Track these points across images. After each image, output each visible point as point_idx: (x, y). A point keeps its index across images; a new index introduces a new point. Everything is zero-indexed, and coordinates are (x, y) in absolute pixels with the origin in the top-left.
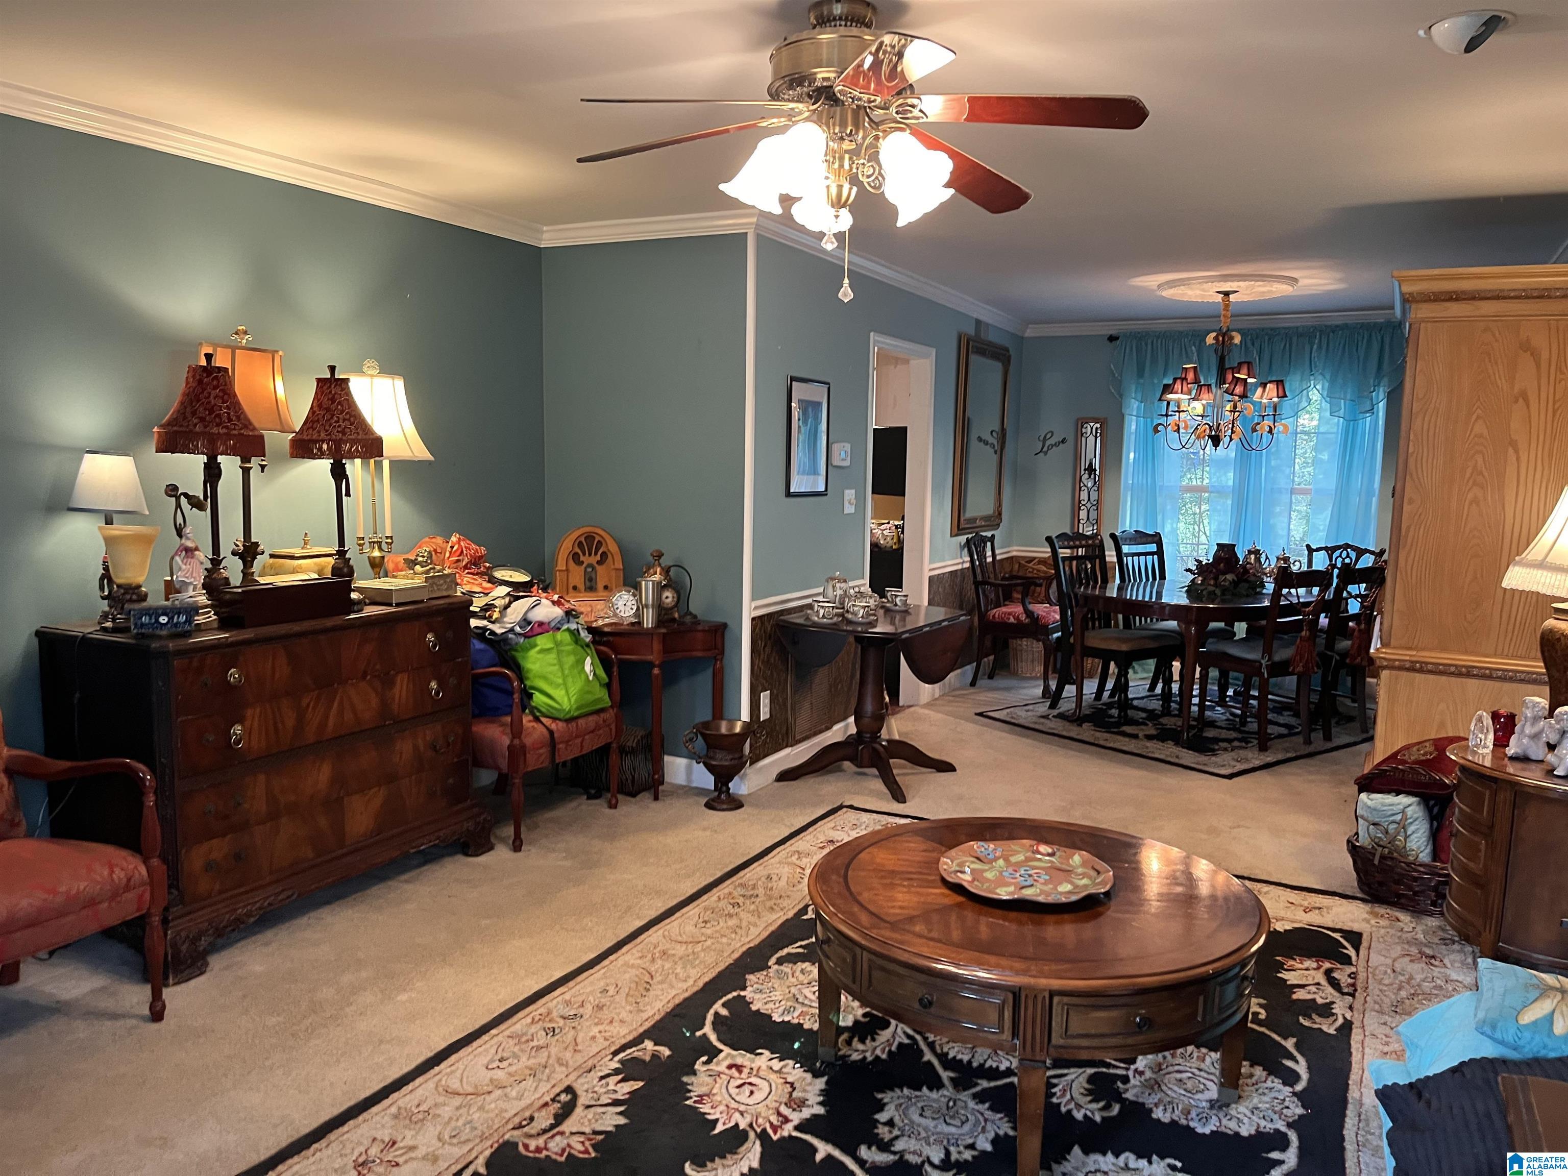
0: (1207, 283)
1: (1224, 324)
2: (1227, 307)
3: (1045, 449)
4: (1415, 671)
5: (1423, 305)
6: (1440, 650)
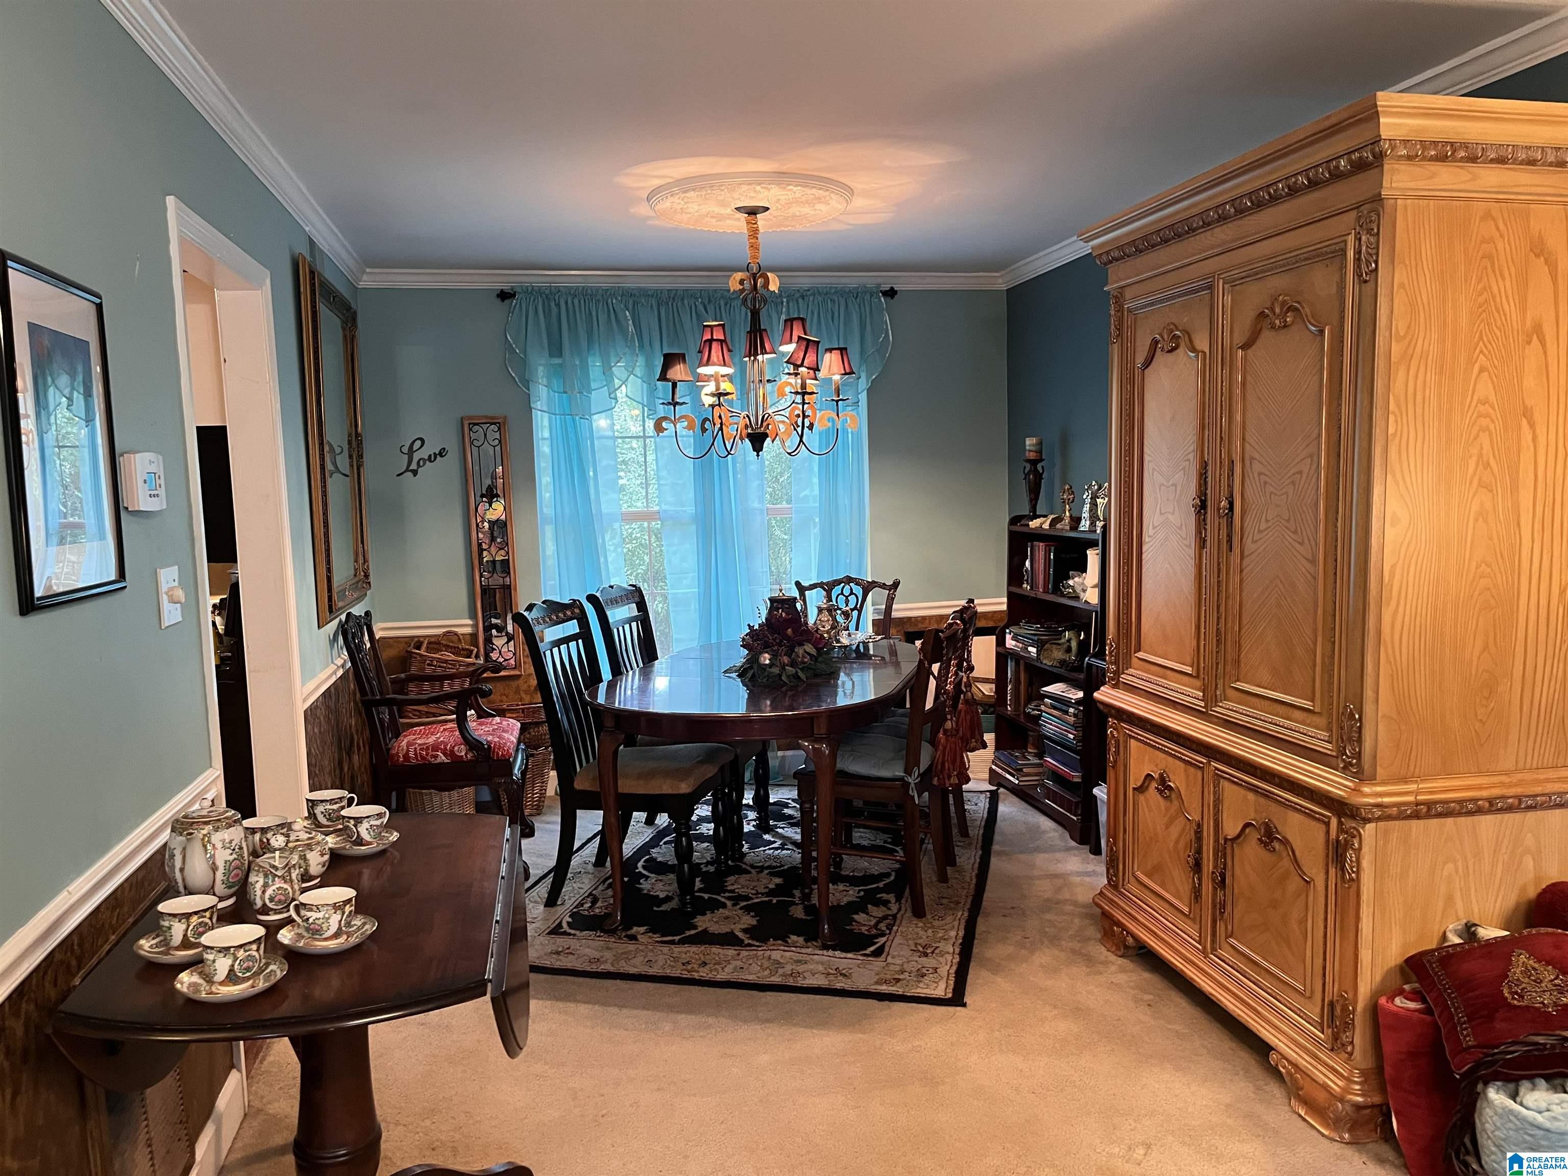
3: (414, 466)
4: (1416, 816)
5: (1403, 167)
6: (1448, 772)
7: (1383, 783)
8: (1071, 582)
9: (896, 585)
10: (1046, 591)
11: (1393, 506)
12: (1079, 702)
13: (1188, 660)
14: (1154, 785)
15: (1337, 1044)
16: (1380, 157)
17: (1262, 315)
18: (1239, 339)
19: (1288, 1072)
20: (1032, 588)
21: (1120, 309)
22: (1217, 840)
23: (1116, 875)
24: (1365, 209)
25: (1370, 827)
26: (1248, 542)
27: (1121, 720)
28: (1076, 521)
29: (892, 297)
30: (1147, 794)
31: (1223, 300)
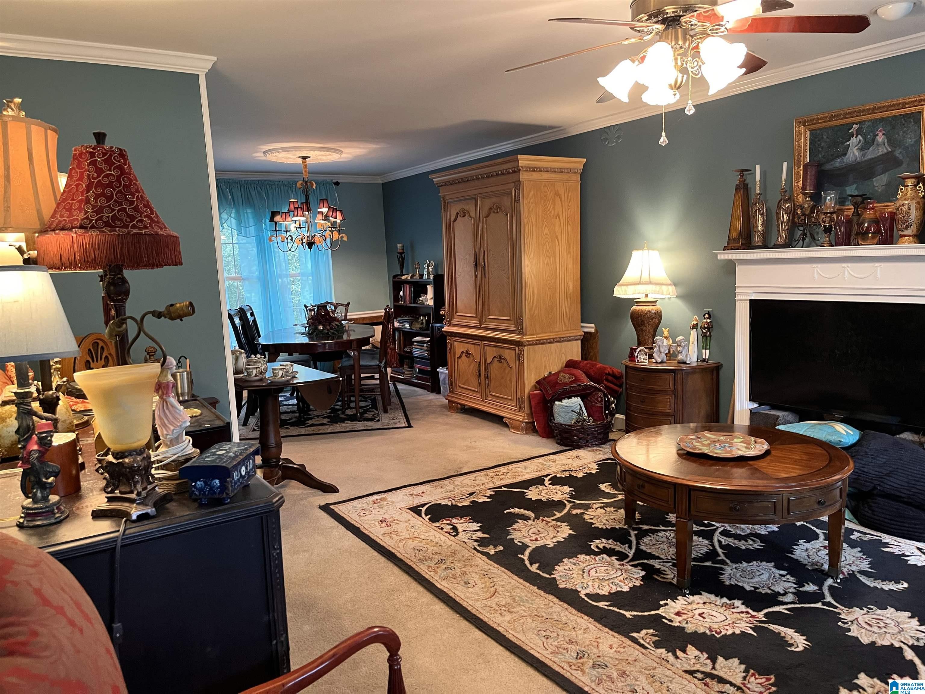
0: (311, 151)
1: (306, 176)
2: (305, 166)
4: (536, 344)
5: (525, 173)
6: (543, 333)
7: (528, 335)
8: (421, 299)
9: (348, 304)
10: (410, 303)
11: (527, 262)
12: (428, 341)
13: (473, 312)
14: (464, 354)
15: (521, 409)
16: (519, 170)
17: (491, 208)
18: (484, 214)
19: (509, 422)
20: (404, 303)
21: (445, 202)
22: (485, 365)
23: (452, 388)
24: (516, 183)
25: (526, 347)
26: (490, 275)
27: (451, 336)
28: (421, 276)
29: (338, 185)
30: (462, 358)
31: (479, 202)
